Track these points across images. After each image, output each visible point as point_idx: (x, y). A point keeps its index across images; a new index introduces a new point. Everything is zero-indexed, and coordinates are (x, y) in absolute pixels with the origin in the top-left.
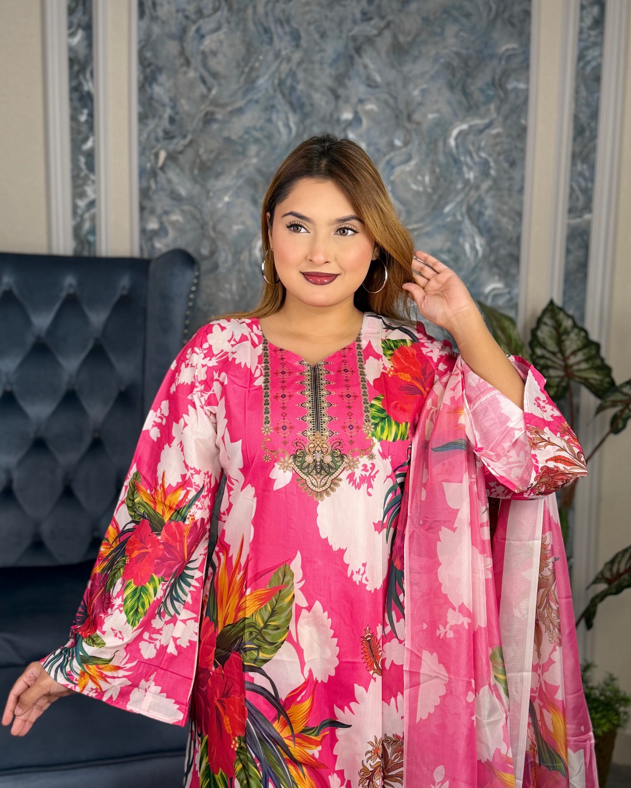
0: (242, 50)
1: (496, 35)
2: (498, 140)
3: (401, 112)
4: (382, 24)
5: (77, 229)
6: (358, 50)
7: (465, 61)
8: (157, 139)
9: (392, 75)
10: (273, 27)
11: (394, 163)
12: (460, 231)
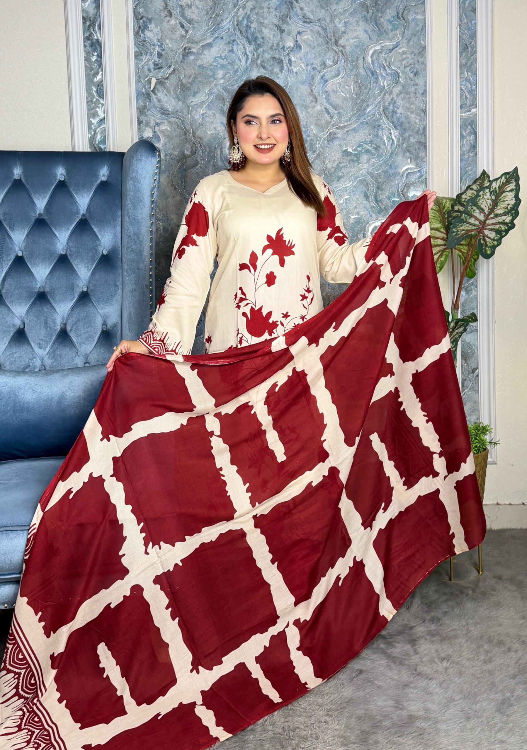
2: (404, 56)
3: (331, 40)
5: (91, 141)
8: (149, 70)
11: (327, 77)
12: (379, 126)
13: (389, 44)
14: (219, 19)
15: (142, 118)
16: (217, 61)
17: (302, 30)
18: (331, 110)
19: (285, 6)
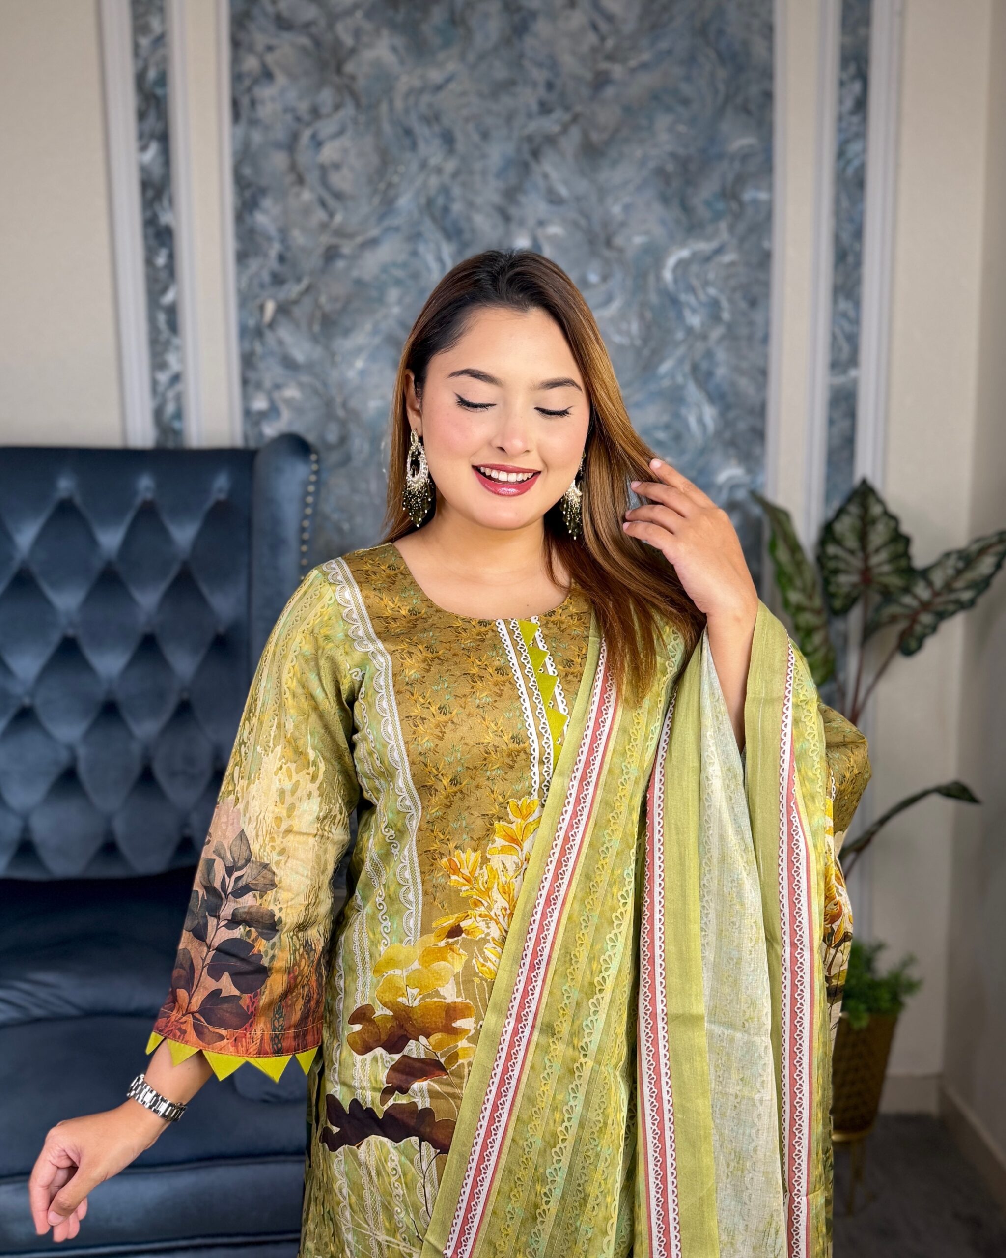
0: (375, 160)
1: (725, 127)
2: (732, 271)
3: (597, 236)
4: (567, 117)
5: (158, 413)
6: (536, 154)
7: (683, 163)
8: (262, 286)
9: (583, 186)
10: (416, 126)
12: (682, 398)
13: (704, 246)
14: (391, 193)
16: (388, 271)
17: (545, 217)
19: (515, 171)
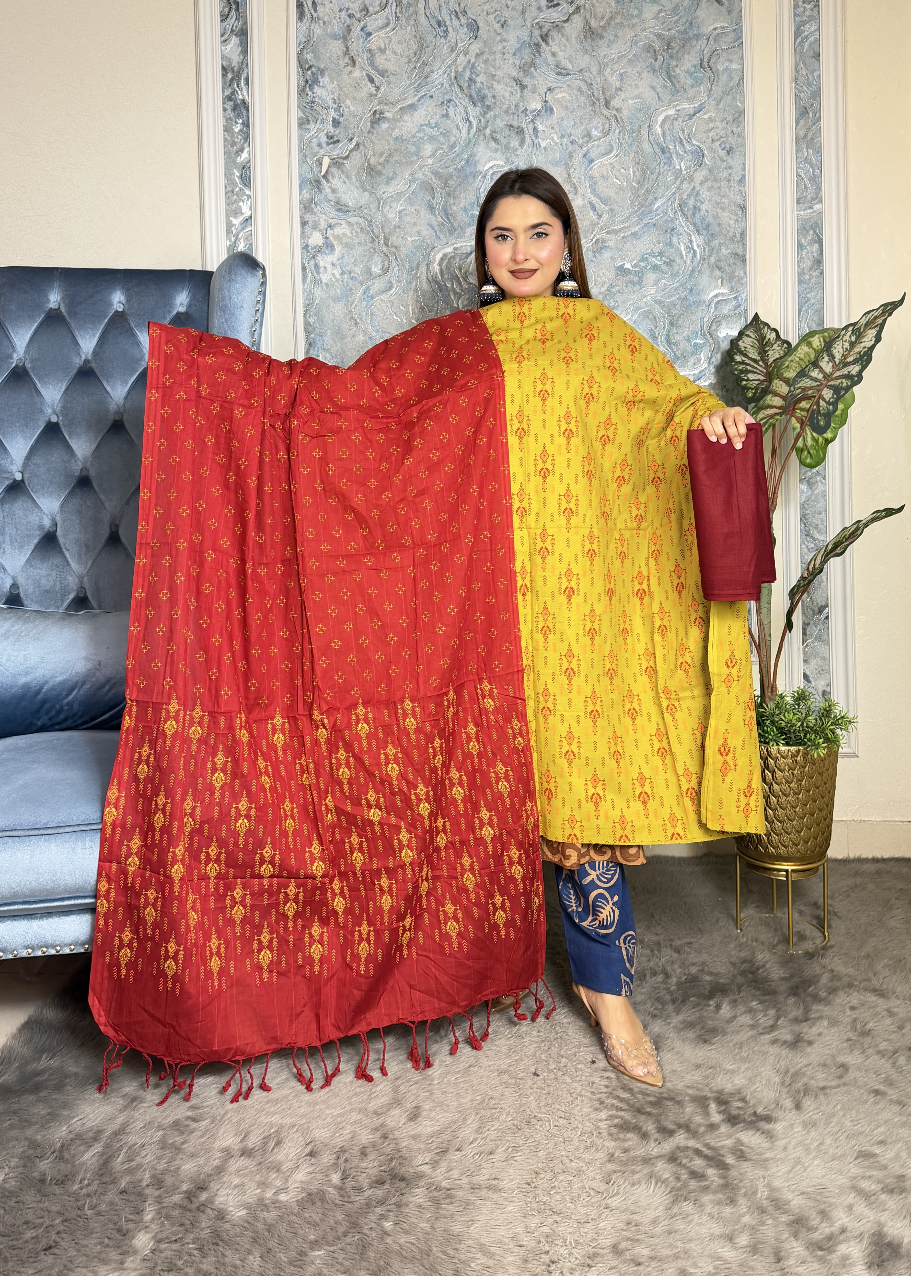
0: (413, 45)
1: (701, 14)
2: (711, 125)
3: (598, 100)
4: (571, 9)
5: (231, 248)
6: (545, 38)
7: (667, 42)
8: (319, 145)
10: (447, 18)
11: (592, 155)
12: (673, 229)
13: (688, 107)
14: (427, 69)
15: (308, 217)
16: (424, 130)
17: (553, 85)
18: (599, 205)
19: (528, 51)
